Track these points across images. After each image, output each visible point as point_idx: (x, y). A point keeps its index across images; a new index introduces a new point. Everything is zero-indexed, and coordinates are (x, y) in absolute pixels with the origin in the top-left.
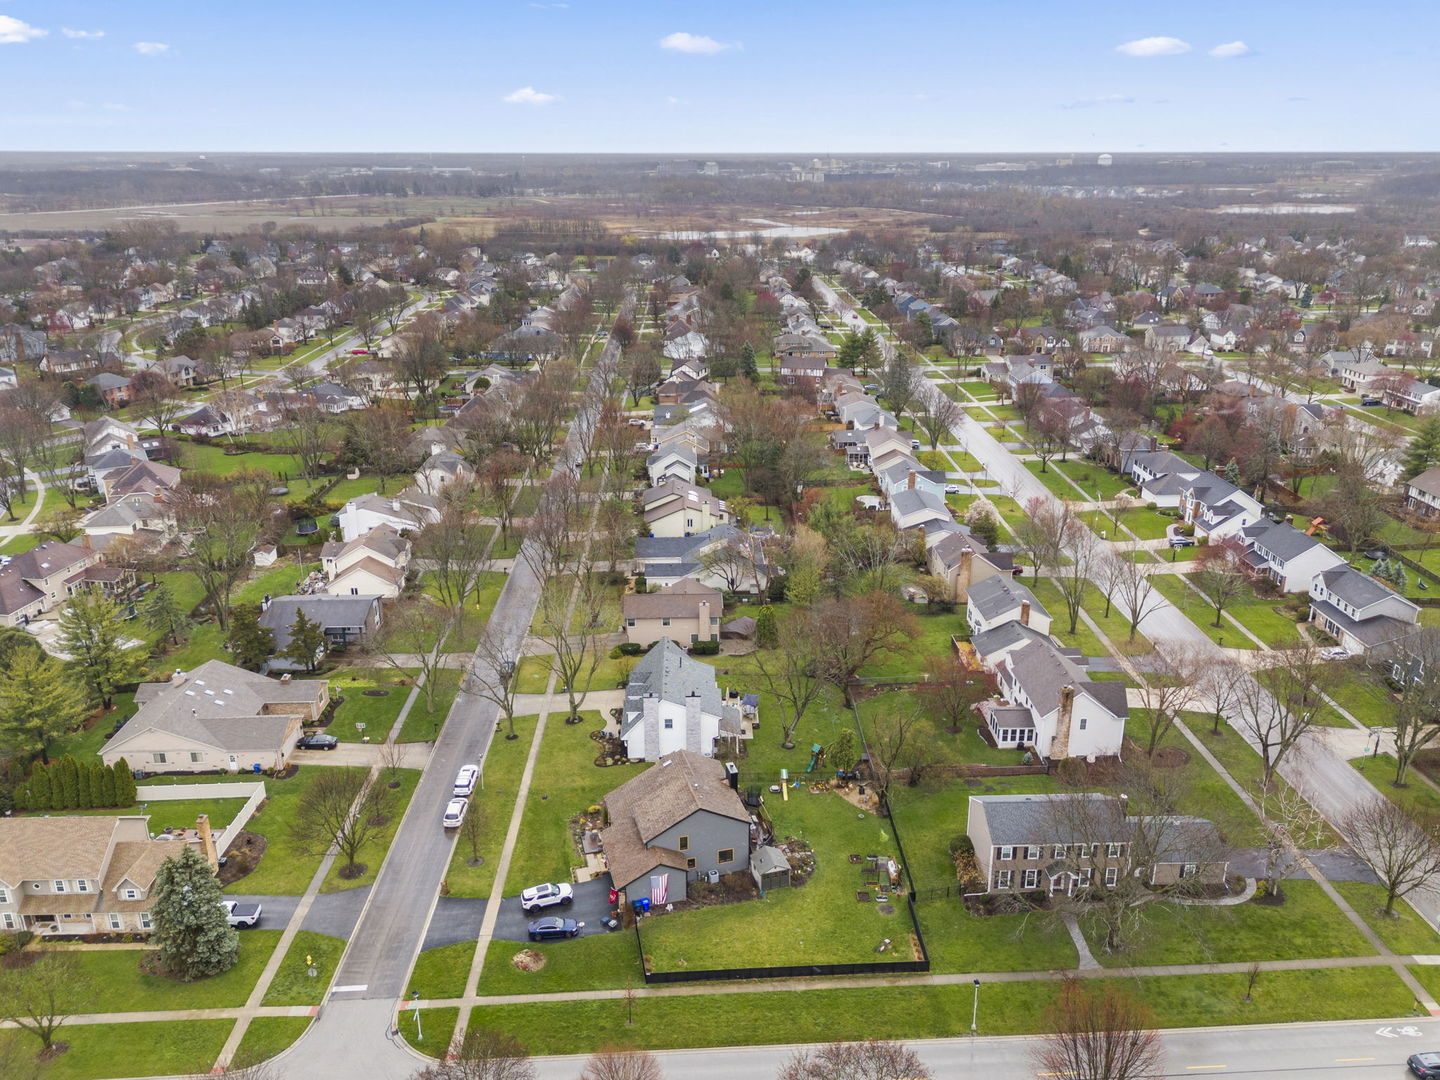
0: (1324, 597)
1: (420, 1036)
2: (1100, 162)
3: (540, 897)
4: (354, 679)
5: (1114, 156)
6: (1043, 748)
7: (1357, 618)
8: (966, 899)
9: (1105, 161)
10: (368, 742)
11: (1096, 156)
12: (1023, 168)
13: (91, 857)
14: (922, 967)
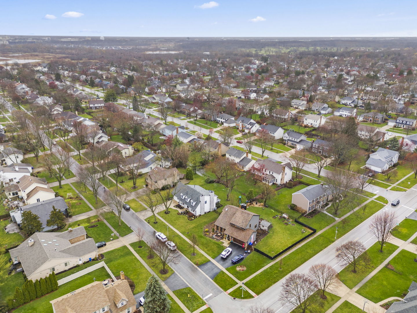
0: (288, 138)
1: (243, 296)
2: (101, 39)
3: (227, 253)
4: (79, 225)
5: (105, 37)
6: (279, 182)
7: (298, 141)
8: (305, 216)
9: (102, 38)
10: (113, 240)
11: (99, 37)
12: (77, 40)
13: (103, 299)
14: (315, 231)
